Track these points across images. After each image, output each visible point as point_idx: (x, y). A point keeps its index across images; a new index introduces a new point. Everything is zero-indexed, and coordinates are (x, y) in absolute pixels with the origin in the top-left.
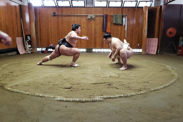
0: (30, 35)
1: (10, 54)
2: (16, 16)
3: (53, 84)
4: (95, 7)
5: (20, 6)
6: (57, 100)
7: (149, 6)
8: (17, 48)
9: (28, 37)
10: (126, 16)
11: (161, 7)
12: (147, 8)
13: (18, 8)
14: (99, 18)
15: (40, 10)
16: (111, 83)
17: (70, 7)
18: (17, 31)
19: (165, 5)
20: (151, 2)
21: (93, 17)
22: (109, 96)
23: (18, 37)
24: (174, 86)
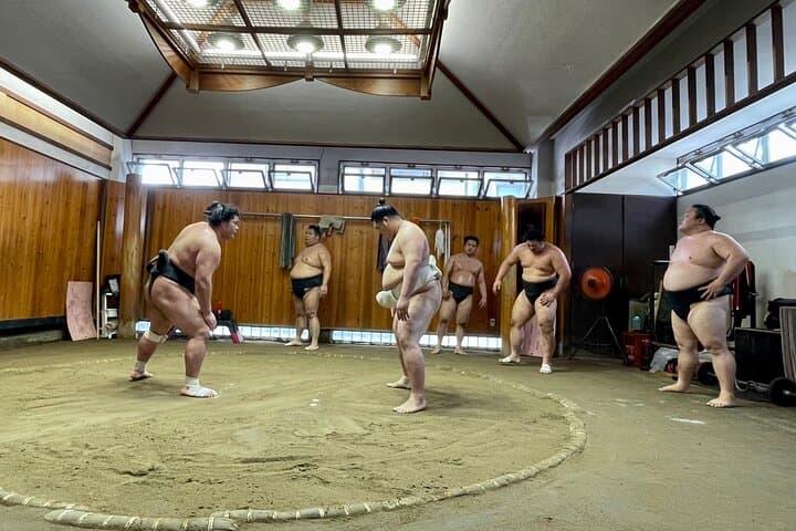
0: (118, 277)
1: (32, 338)
2: (83, 214)
3: (96, 452)
4: (345, 194)
5: (103, 183)
6: (55, 522)
7: (522, 195)
8: (65, 317)
9: (111, 282)
10: (448, 223)
11: (559, 199)
12: (513, 202)
13: (93, 189)
14: (356, 228)
15: (165, 196)
16: (315, 461)
17: (265, 191)
18: (78, 260)
19: (570, 195)
20: (529, 184)
21: (338, 224)
22: (264, 514)
23: (77, 279)
24: (544, 482)
